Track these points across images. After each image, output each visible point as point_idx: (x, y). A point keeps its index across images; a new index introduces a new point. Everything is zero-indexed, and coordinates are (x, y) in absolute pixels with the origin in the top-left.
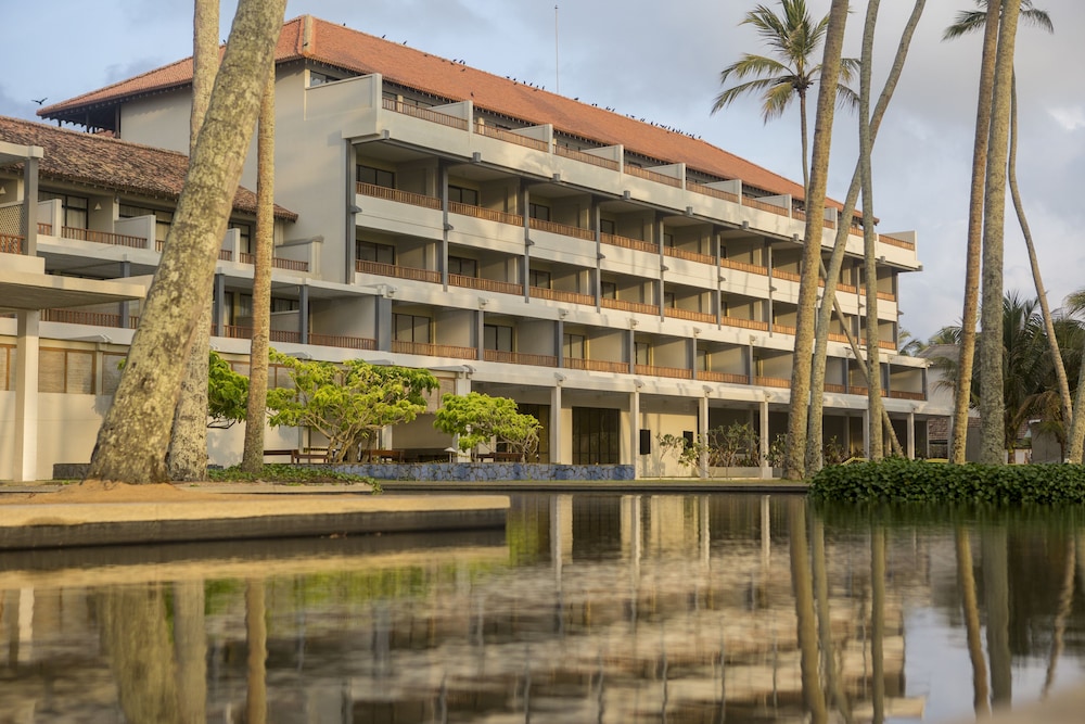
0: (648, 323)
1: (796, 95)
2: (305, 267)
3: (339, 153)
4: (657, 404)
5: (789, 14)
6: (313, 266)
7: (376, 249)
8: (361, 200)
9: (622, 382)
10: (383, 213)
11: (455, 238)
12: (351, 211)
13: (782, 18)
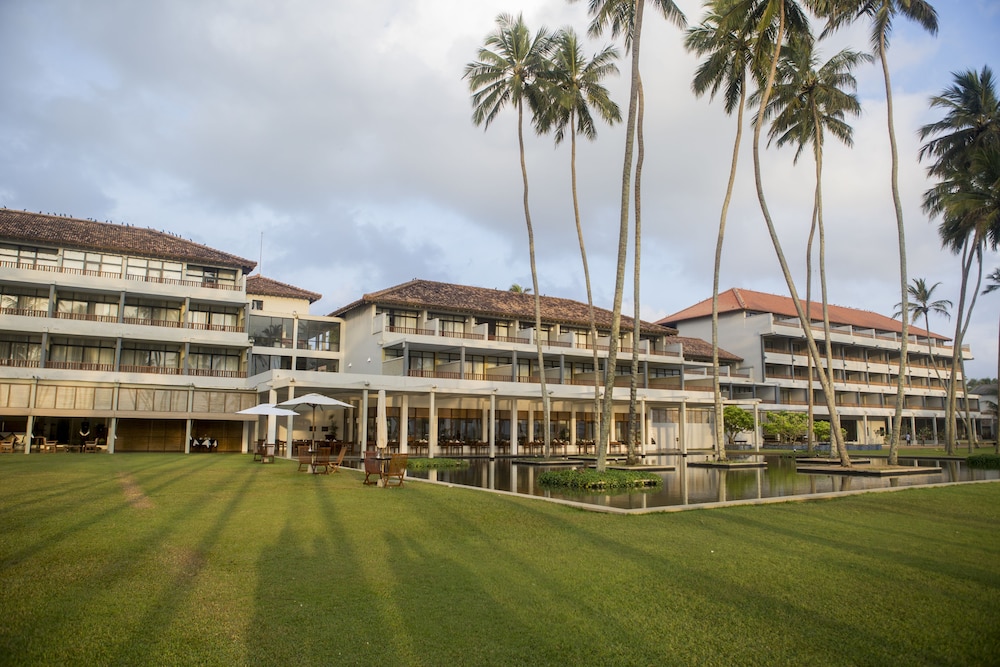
0: (864, 388)
1: (923, 314)
2: (748, 376)
3: (758, 339)
4: (871, 418)
5: (920, 288)
6: (751, 375)
7: (772, 369)
8: (766, 354)
9: (859, 411)
10: (773, 357)
11: (796, 363)
12: (763, 358)
13: (916, 288)
